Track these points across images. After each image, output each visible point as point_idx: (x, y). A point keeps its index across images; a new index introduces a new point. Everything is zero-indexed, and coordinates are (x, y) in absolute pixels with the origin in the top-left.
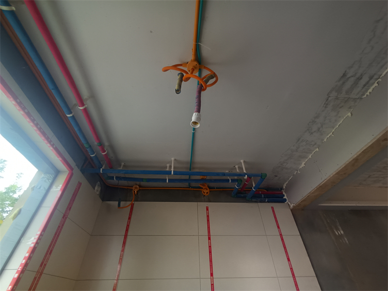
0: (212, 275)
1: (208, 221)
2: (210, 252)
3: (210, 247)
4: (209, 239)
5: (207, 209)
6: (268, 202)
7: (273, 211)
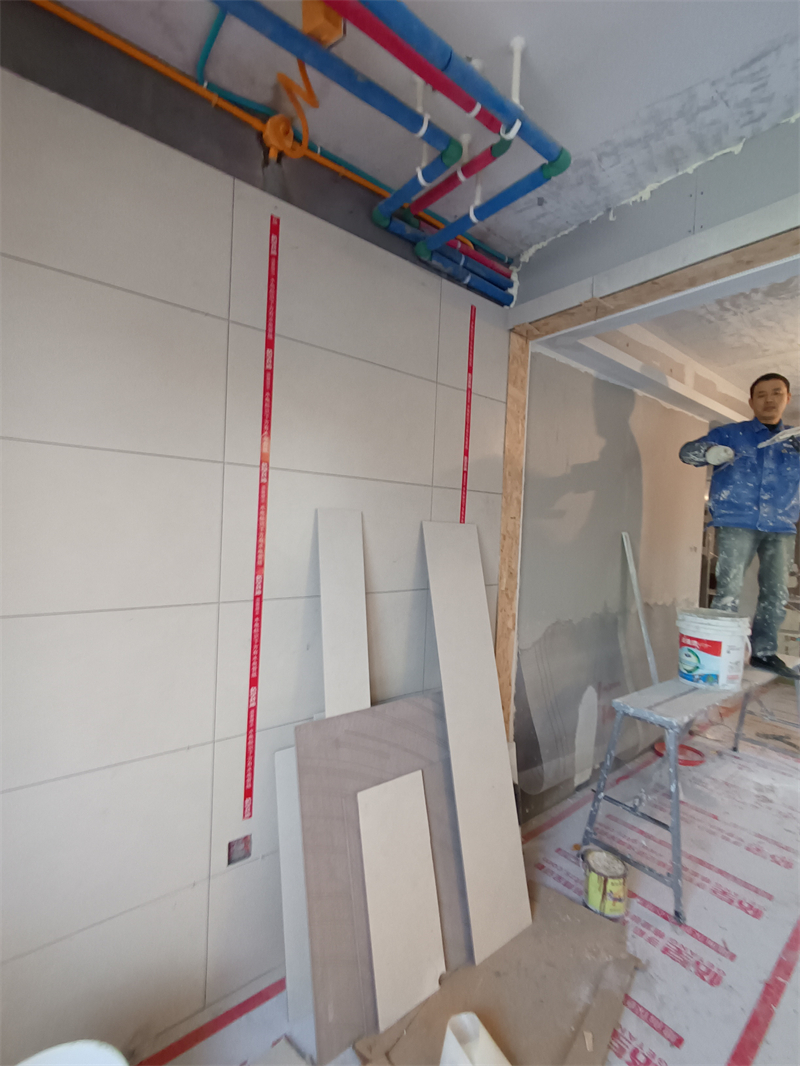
0: (265, 458)
1: (273, 276)
3: (268, 373)
4: (270, 344)
6: (469, 287)
7: (472, 320)
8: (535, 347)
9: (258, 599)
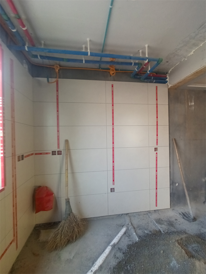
0: (113, 124)
1: (113, 94)
2: (113, 113)
3: (113, 110)
4: (113, 105)
5: (112, 86)
6: (155, 82)
7: (157, 89)
9: (113, 148)
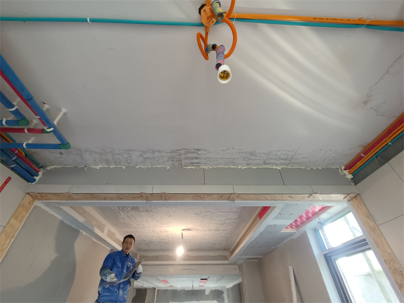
6: (12, 169)
7: (6, 183)
8: (37, 203)
